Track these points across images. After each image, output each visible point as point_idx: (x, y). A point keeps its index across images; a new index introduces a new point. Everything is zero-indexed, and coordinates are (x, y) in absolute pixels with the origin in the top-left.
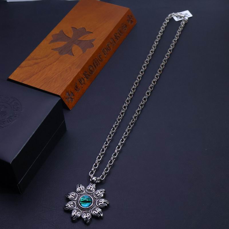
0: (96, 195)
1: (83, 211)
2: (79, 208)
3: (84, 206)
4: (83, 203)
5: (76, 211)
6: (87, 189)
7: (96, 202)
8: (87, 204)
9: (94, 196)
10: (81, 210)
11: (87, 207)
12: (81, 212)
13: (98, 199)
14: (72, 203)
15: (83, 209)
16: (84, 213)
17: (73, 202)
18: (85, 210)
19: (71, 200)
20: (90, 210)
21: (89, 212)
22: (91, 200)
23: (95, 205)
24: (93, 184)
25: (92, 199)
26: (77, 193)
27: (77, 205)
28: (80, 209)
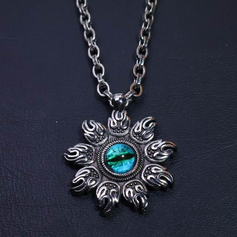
0: (139, 136)
1: (122, 183)
2: (110, 179)
3: (120, 171)
4: (115, 165)
5: (105, 188)
6: (111, 127)
7: (144, 153)
8: (126, 164)
9: (133, 140)
10: (117, 181)
11: (127, 171)
12: (119, 187)
13: (146, 144)
14: (89, 172)
15: (121, 179)
16: (127, 187)
17: (90, 167)
18: (127, 181)
19: (82, 167)
20: (138, 177)
21: (138, 183)
22: (132, 152)
23: (146, 161)
24: (121, 111)
25: (132, 147)
26: (90, 144)
27: (102, 173)
28: (114, 180)
